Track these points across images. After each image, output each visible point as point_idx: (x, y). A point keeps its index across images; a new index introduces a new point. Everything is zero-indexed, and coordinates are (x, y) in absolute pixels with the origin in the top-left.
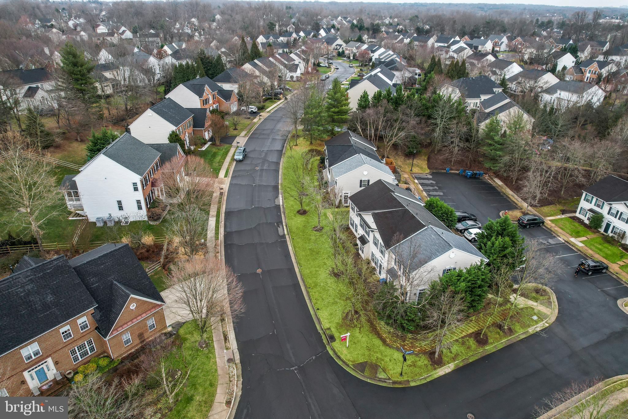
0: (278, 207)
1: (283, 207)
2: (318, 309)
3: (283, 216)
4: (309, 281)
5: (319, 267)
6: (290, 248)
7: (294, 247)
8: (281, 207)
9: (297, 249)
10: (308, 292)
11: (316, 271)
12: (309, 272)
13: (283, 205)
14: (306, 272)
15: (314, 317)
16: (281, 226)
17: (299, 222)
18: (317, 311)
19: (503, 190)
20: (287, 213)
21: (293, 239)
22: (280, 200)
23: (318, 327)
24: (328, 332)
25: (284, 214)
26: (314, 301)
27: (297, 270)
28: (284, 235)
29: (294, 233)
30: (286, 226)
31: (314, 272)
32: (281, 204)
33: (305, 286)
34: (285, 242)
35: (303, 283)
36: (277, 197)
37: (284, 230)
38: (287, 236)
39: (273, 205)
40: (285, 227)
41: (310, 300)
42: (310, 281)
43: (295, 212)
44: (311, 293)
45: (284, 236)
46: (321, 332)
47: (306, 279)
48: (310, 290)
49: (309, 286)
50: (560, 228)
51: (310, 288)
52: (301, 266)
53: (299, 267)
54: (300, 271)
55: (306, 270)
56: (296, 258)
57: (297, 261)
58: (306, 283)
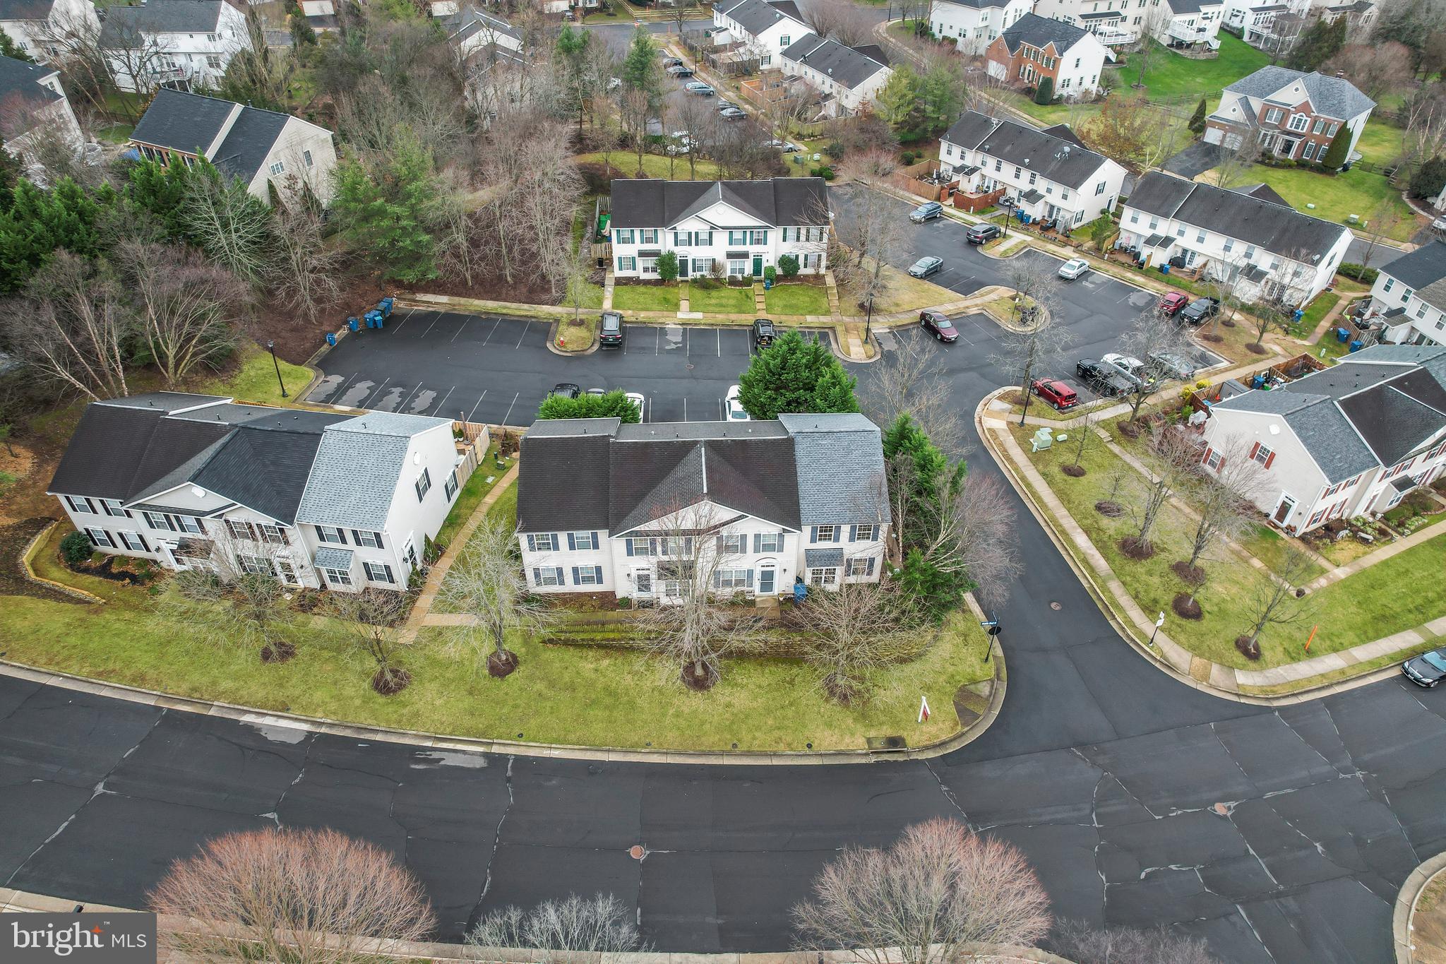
0: (322, 740)
1: (331, 725)
2: (809, 746)
3: (379, 737)
4: (710, 740)
5: (664, 705)
6: (556, 754)
7: (561, 741)
8: (326, 730)
9: (573, 738)
10: (749, 754)
11: (678, 715)
12: (676, 733)
13: (313, 723)
14: (671, 736)
15: (827, 761)
16: (436, 755)
17: (439, 701)
18: (814, 748)
20: (372, 722)
21: (521, 736)
22: (282, 724)
23: (863, 761)
24: (878, 745)
26: (781, 747)
27: (657, 759)
28: (488, 755)
29: (490, 726)
30: (442, 740)
31: (683, 721)
32: (305, 727)
33: (722, 754)
34: (522, 759)
36: (254, 728)
37: (464, 752)
38: (495, 749)
40: (443, 745)
41: (775, 755)
42: (713, 738)
43: (381, 698)
44: (755, 748)
45: (495, 757)
46: (873, 759)
47: (699, 745)
48: (743, 747)
49: (729, 747)
50: (642, 310)
51: (735, 746)
52: (648, 744)
53: (647, 750)
54: (664, 751)
55: (668, 737)
56: (608, 750)
57: (623, 749)
58: (716, 748)
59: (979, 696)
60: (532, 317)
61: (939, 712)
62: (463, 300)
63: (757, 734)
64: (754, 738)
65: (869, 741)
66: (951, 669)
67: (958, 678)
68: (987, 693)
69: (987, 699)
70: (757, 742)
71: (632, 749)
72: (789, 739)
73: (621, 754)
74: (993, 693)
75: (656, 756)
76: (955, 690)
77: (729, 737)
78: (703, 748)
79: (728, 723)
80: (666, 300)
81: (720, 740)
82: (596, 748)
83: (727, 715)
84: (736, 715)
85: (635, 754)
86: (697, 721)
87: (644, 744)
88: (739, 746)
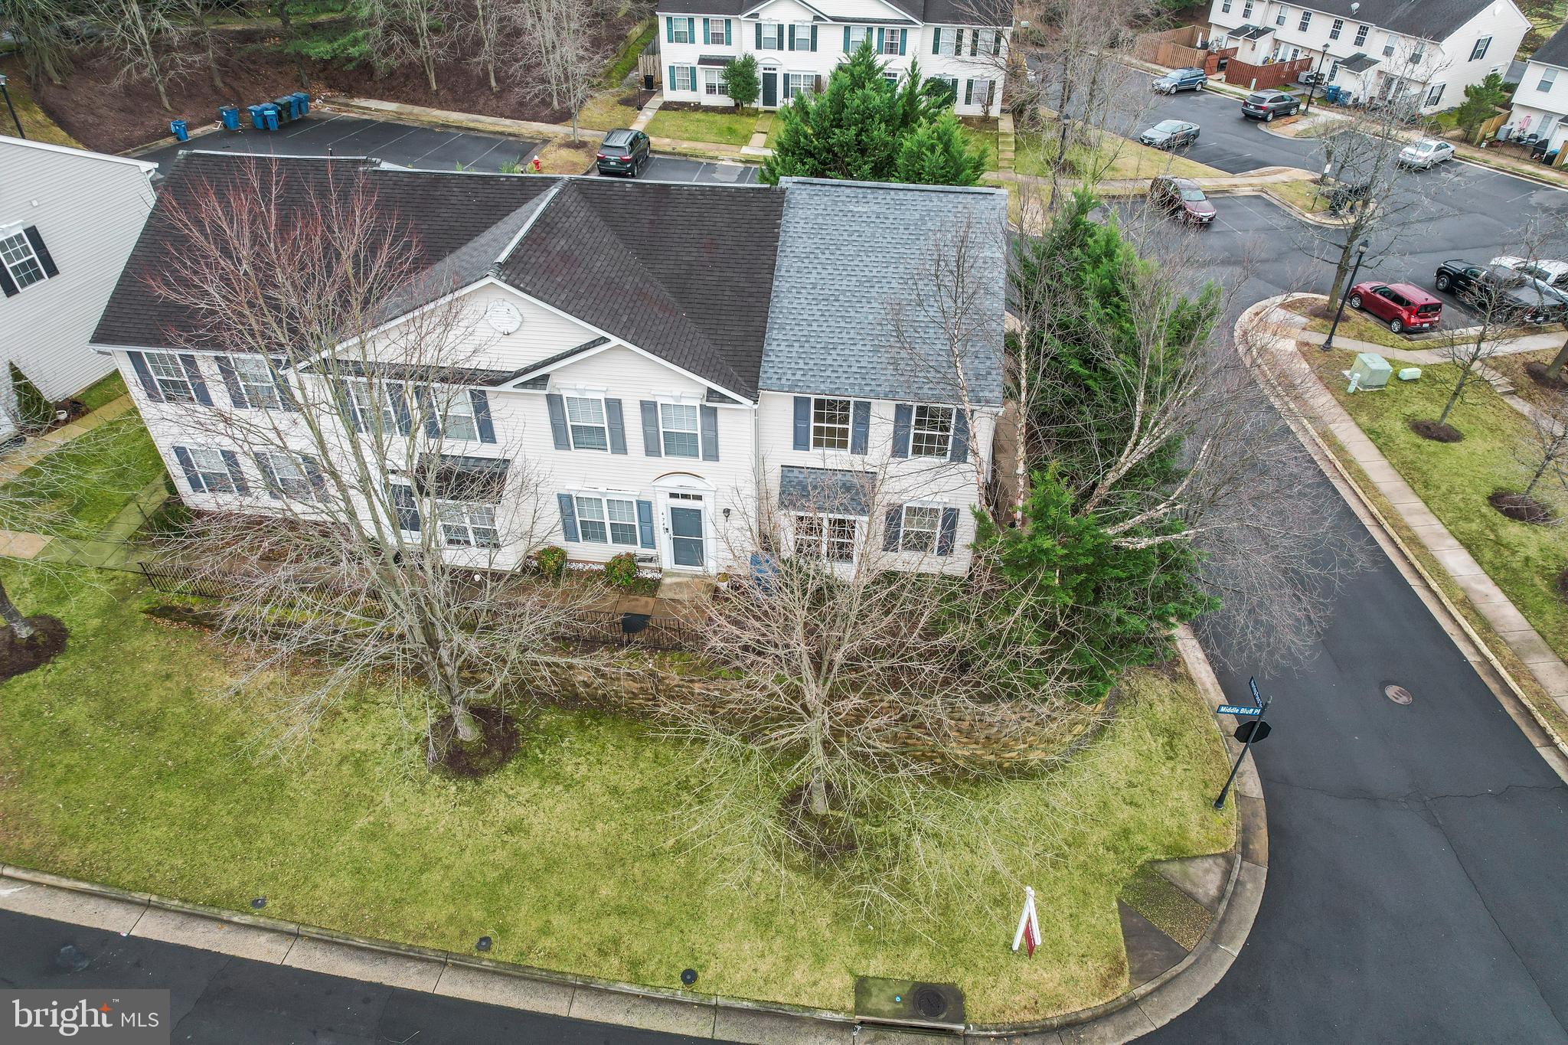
2: (689, 977)
4: (429, 919)
10: (514, 974)
11: (372, 835)
14: (332, 897)
15: (730, 1033)
18: (700, 986)
24: (884, 1004)
26: (609, 971)
27: (261, 949)
31: (378, 854)
33: (451, 962)
41: (586, 988)
42: (437, 912)
44: (534, 961)
47: (393, 926)
48: (501, 952)
49: (469, 944)
50: (689, 139)
51: (485, 943)
52: (259, 903)
53: (248, 919)
54: (292, 927)
55: (318, 893)
56: (148, 905)
57: (188, 907)
58: (429, 944)
59: (1189, 896)
60: (510, 135)
61: (1076, 928)
62: (417, 109)
63: (558, 920)
64: (546, 930)
65: (862, 986)
66: (1124, 814)
67: (1138, 839)
68: (1213, 891)
69: (1211, 908)
70: (548, 943)
71: (207, 912)
72: (639, 948)
73: (171, 921)
74: (1229, 893)
75: (263, 938)
76: (1127, 872)
77: (478, 915)
78: (398, 937)
79: (493, 875)
80: (731, 131)
81: (451, 919)
82: (114, 892)
83: (501, 855)
84: (525, 857)
85: (213, 926)
86: (414, 860)
87: (247, 901)
88: (495, 947)
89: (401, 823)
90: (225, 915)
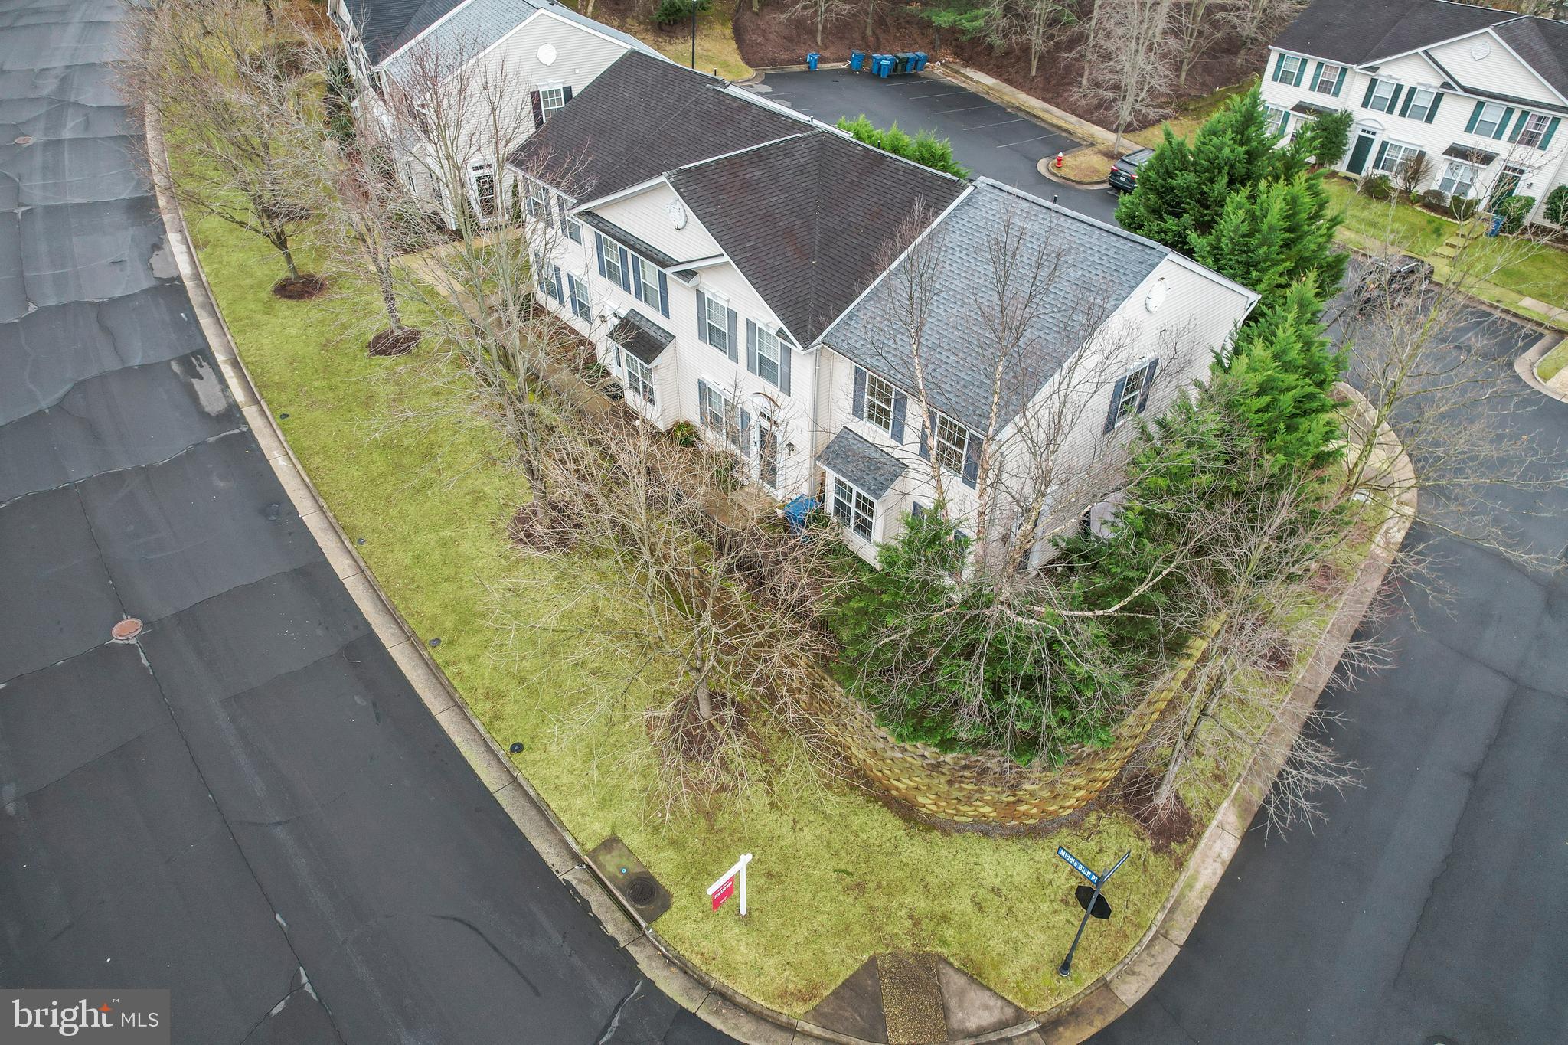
0: (172, 289)
1: (200, 284)
2: (517, 748)
3: (205, 321)
4: (426, 607)
5: (453, 518)
6: (279, 463)
7: (299, 454)
8: (189, 285)
9: (316, 461)
10: (434, 670)
11: (444, 543)
12: (407, 559)
13: (197, 276)
14: (395, 560)
15: (506, 799)
16: (205, 371)
17: (293, 331)
18: (517, 758)
19: (1006, 98)
20: (223, 304)
21: (284, 416)
22: (180, 257)
23: (551, 856)
24: (611, 865)
25: (213, 314)
26: (480, 709)
27: (341, 565)
28: (233, 409)
29: (281, 386)
30: (235, 364)
31: (436, 556)
32: (185, 269)
33: (411, 638)
34: (248, 438)
35: (394, 629)
36: (158, 244)
37: (225, 386)
38: (250, 413)
39: (146, 284)
40: (228, 371)
41: (460, 708)
42: (430, 607)
43: (265, 294)
44: (450, 672)
45: (232, 413)
46: (572, 875)
47: (403, 598)
48: (439, 655)
49: (429, 637)
51: (437, 642)
52: (361, 541)
53: (349, 546)
54: (362, 565)
55: (389, 555)
56: (321, 509)
57: (333, 521)
58: (410, 621)
59: (944, 1009)
60: (1066, 131)
62: (1007, 89)
63: (482, 660)
64: (471, 660)
65: (611, 843)
67: (949, 933)
68: (971, 1024)
69: (953, 1033)
70: (466, 668)
71: (339, 528)
72: (510, 709)
73: (323, 524)
75: (348, 561)
77: (448, 624)
78: (401, 607)
79: (478, 608)
81: (435, 616)
82: (315, 492)
85: (335, 538)
86: (449, 571)
87: (359, 536)
88: (439, 649)
89: (465, 547)
90: (344, 537)
